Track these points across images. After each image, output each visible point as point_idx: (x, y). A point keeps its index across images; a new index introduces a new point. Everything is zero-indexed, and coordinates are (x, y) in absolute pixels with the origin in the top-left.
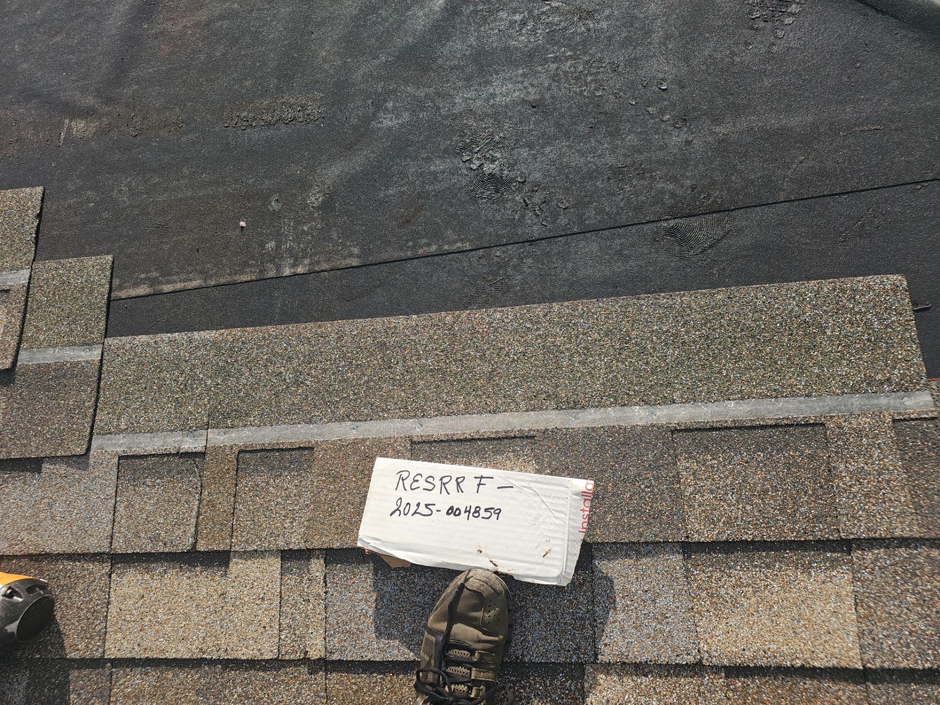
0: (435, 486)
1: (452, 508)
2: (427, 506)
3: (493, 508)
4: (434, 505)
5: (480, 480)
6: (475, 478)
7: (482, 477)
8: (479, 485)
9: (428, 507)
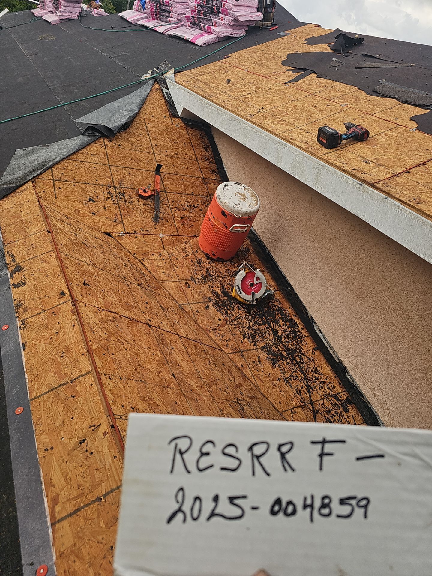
0: (240, 462)
1: (278, 501)
2: (232, 500)
3: (354, 498)
4: (244, 497)
5: (323, 448)
6: (313, 443)
7: (324, 442)
8: (322, 455)
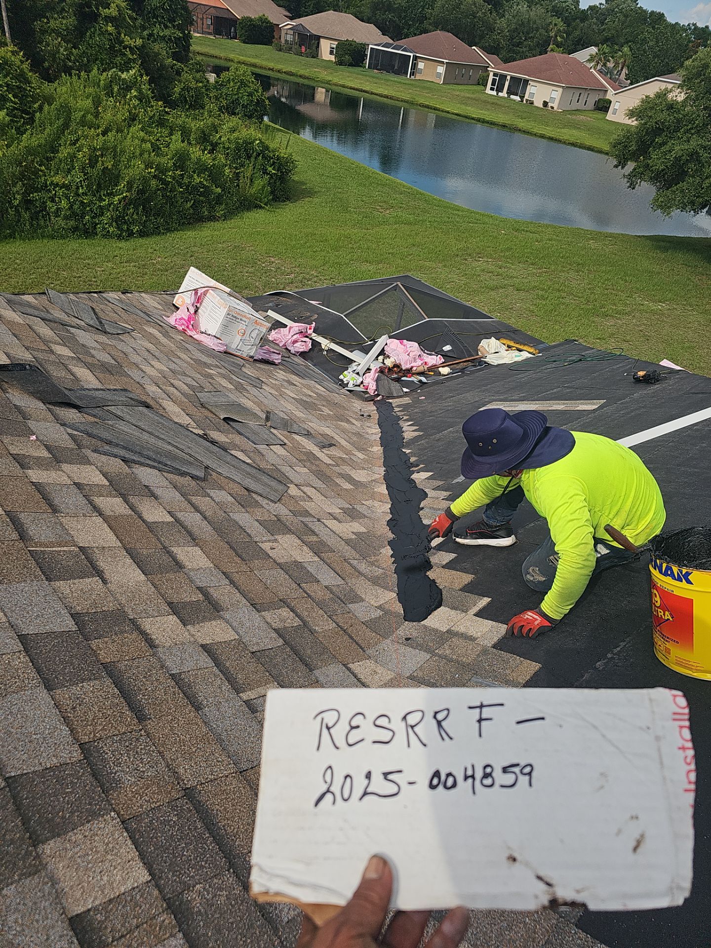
0: (394, 733)
1: (437, 774)
2: (386, 775)
3: (517, 765)
4: (399, 772)
5: (481, 712)
6: (470, 708)
7: (481, 706)
8: (480, 721)
9: (390, 777)
